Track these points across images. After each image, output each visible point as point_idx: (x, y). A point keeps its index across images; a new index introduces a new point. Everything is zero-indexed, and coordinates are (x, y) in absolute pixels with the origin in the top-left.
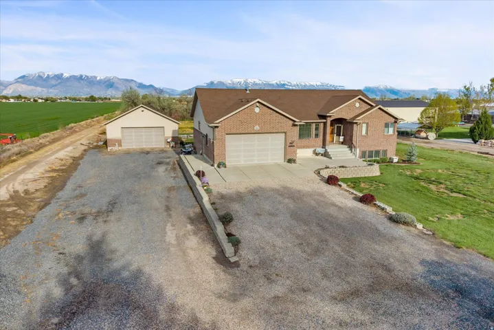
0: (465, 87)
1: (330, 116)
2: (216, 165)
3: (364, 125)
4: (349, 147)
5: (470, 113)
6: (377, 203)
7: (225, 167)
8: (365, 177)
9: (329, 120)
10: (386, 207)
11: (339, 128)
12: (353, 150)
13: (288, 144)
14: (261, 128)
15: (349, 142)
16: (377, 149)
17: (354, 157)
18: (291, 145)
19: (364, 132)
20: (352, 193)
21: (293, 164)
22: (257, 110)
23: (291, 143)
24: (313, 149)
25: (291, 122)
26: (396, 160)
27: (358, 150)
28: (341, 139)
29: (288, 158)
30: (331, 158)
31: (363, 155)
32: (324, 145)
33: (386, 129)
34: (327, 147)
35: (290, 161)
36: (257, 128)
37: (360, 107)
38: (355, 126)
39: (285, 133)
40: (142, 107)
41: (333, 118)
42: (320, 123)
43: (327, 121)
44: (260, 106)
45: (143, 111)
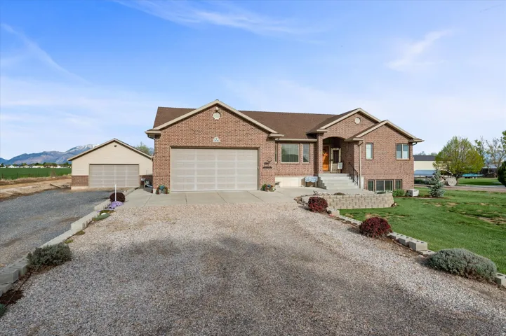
0: (476, 141)
1: (322, 134)
2: (155, 191)
3: (369, 147)
4: (350, 175)
5: (486, 167)
6: (394, 234)
7: (167, 193)
8: (373, 209)
9: (321, 139)
10: (414, 241)
11: (336, 153)
12: (356, 178)
13: (262, 164)
14: (223, 140)
15: (349, 169)
16: (389, 177)
17: (357, 187)
18: (267, 166)
19: (369, 156)
20: (348, 222)
21: (269, 192)
22: (216, 116)
23: (266, 163)
24: (302, 178)
25: (265, 135)
26: (415, 193)
27: (362, 179)
28: (340, 166)
29: (262, 184)
30: (325, 188)
31: (370, 186)
32: (316, 173)
33: (399, 153)
34: (320, 175)
35: (265, 188)
36: (216, 140)
37: (361, 125)
38: (355, 146)
39: (257, 149)
40: (114, 141)
41: (325, 136)
42: (309, 143)
43: (318, 141)
44: (221, 110)
45: (115, 146)
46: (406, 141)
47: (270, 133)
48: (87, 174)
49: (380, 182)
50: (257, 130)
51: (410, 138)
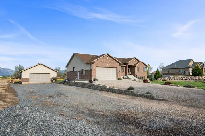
3: (138, 68)
4: (134, 76)
7: (97, 81)
9: (127, 65)
12: (136, 76)
14: (109, 65)
15: (133, 74)
16: (142, 76)
19: (138, 70)
22: (107, 58)
23: (119, 72)
24: (123, 76)
25: (119, 64)
28: (130, 73)
29: (118, 78)
30: (130, 79)
32: (126, 75)
33: (144, 70)
36: (107, 65)
37: (136, 62)
38: (135, 68)
39: (116, 68)
40: (41, 64)
41: (128, 64)
42: (124, 66)
43: (126, 66)
44: (108, 56)
45: (41, 66)
46: (145, 66)
47: (120, 63)
48: (29, 77)
49: (140, 77)
50: (117, 62)
51: (146, 66)
